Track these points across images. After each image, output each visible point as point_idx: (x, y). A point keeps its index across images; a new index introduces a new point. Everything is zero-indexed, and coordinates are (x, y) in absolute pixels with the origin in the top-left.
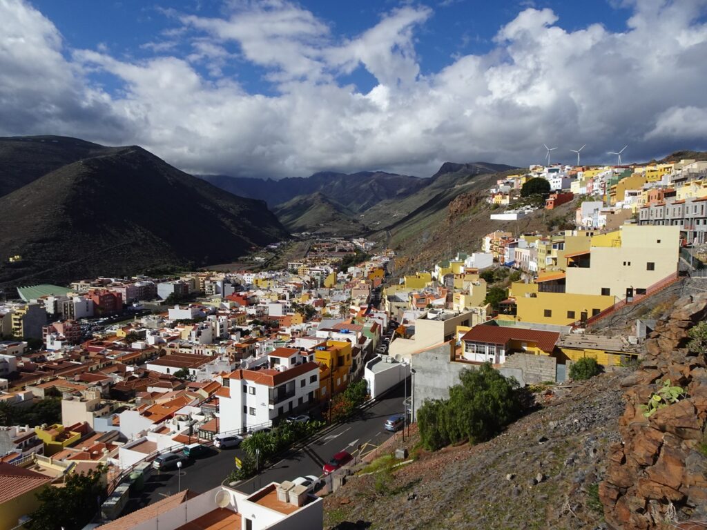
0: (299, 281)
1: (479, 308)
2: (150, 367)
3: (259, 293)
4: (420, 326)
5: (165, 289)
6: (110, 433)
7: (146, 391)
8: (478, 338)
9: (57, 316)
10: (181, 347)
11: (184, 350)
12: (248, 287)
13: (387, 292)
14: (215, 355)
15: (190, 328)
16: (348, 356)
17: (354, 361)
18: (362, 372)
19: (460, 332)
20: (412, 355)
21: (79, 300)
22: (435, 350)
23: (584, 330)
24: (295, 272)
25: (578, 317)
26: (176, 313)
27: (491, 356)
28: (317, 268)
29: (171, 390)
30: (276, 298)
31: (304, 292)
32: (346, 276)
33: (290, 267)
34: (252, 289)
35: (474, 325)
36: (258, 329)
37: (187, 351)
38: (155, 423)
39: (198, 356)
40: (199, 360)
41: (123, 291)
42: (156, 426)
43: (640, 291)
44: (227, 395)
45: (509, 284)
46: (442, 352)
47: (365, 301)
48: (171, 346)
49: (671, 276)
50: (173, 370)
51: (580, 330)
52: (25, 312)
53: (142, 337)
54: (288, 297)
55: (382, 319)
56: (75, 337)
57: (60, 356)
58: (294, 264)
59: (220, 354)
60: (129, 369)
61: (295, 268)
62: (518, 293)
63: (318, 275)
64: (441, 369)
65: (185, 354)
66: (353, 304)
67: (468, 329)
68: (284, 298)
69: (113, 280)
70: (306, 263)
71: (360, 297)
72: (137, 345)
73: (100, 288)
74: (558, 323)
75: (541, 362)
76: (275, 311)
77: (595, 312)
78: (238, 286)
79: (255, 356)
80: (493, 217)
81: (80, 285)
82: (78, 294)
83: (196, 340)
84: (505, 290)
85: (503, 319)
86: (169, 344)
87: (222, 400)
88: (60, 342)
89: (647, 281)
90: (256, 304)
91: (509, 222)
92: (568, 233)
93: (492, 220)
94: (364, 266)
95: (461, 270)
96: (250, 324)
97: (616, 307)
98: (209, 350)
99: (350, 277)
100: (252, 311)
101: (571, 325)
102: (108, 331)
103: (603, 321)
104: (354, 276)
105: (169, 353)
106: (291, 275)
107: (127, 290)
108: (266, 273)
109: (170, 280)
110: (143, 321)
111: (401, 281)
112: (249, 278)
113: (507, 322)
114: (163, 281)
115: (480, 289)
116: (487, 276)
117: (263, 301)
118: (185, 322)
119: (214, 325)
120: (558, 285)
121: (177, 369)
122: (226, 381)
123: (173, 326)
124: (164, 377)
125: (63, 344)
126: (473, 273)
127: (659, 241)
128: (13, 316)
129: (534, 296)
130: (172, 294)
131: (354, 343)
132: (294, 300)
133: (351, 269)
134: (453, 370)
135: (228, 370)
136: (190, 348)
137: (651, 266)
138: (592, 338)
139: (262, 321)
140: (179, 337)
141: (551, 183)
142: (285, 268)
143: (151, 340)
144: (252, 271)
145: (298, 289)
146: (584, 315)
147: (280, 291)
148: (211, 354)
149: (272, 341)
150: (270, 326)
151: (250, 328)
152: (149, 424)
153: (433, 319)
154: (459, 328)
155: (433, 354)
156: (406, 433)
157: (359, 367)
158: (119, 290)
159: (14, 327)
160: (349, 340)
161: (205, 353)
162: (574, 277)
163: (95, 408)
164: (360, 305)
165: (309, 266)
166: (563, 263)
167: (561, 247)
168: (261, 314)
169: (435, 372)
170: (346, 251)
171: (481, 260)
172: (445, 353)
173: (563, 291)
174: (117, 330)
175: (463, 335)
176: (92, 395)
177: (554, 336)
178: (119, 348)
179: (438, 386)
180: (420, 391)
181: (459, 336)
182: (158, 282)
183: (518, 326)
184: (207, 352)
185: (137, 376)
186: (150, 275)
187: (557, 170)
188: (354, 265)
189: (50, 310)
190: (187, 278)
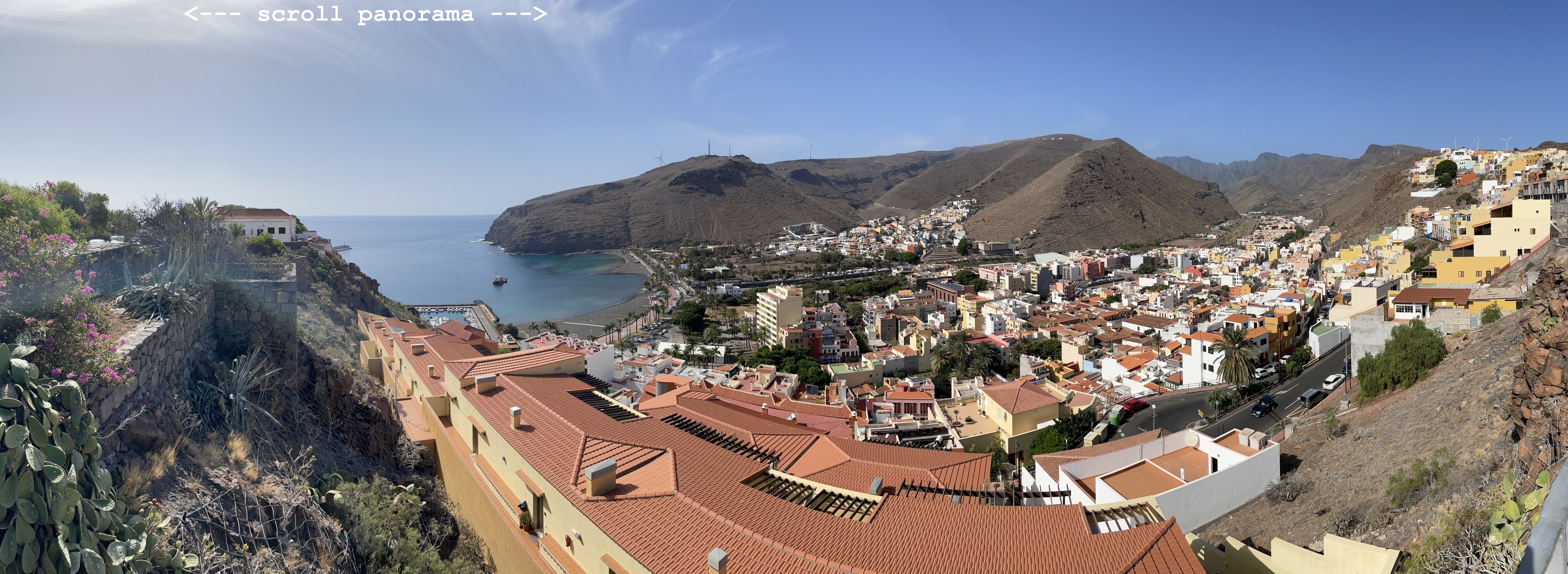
0: (1247, 257)
1: (1405, 274)
2: (1125, 324)
3: (1212, 266)
4: (1356, 293)
5: (1137, 261)
6: (1095, 374)
7: (1121, 343)
8: (1406, 301)
9: (1059, 276)
10: (1148, 310)
11: (1151, 313)
12: (1204, 261)
13: (1326, 264)
14: (1176, 320)
15: (1155, 294)
16: (1294, 321)
17: (1299, 326)
18: (1306, 335)
19: (1391, 296)
20: (1351, 318)
21: (1074, 266)
22: (1370, 312)
23: (1489, 285)
24: (1243, 248)
25: (1484, 275)
26: (1146, 281)
27: (1418, 314)
28: (1263, 244)
29: (1141, 345)
30: (1227, 271)
31: (1252, 265)
32: (1288, 250)
33: (1238, 244)
34: (1207, 262)
35: (1402, 288)
36: (1212, 297)
37: (1154, 313)
38: (1129, 371)
39: (1162, 318)
40: (1164, 322)
41: (1105, 260)
42: (1129, 373)
43: (1527, 251)
44: (1189, 353)
45: (1429, 252)
46: (1376, 313)
47: (1305, 273)
48: (1140, 309)
49: (1547, 238)
50: (1143, 329)
51: (1487, 285)
52: (1038, 272)
53: (1118, 299)
54: (1237, 270)
55: (1322, 288)
56: (1069, 295)
57: (1061, 309)
58: (1243, 241)
59: (1180, 318)
60: (1109, 324)
61: (1243, 244)
62: (1437, 259)
63: (1263, 250)
64: (1376, 329)
65: (1152, 316)
66: (1295, 276)
67: (1397, 292)
68: (1234, 271)
69: (1097, 251)
70: (1252, 239)
71: (1301, 268)
72: (1115, 305)
73: (1088, 257)
74: (1470, 282)
75: (1458, 314)
76: (1226, 281)
77: (1497, 269)
78: (1194, 260)
79: (1209, 321)
80: (1413, 194)
81: (1075, 255)
82: (1073, 260)
83: (1161, 305)
84: (1426, 258)
85: (1426, 283)
86: (1139, 307)
87: (1185, 356)
88: (1061, 298)
89: (1531, 243)
90: (1211, 276)
91: (1426, 199)
92: (1474, 206)
93: (1412, 198)
94: (1304, 242)
95: (1389, 242)
96: (1205, 293)
97: (1511, 265)
98: (1172, 314)
99: (1291, 252)
100: (1207, 282)
101: (1479, 282)
102: (1094, 292)
103: (1502, 277)
104: (1295, 251)
105: (1139, 314)
106: (1240, 251)
107: (1108, 259)
108: (1218, 249)
109: (1140, 253)
110: (1119, 286)
111: (1337, 253)
112: (1203, 253)
113: (1429, 284)
114: (1135, 254)
115: (1406, 259)
116: (1410, 246)
117: (1216, 273)
118: (1152, 289)
119: (1175, 293)
120: (1468, 250)
121: (1147, 328)
122: (1189, 341)
123: (1143, 291)
124: (1135, 334)
125: (1063, 299)
126: (1398, 244)
127: (1537, 212)
128: (1032, 275)
129: (1450, 260)
130: (1142, 265)
131: (1298, 310)
132: (1243, 273)
133: (1292, 245)
134: (1386, 328)
135: (1187, 331)
136: (1156, 311)
137: (1533, 231)
138: (1494, 290)
139: (1215, 291)
140: (1147, 301)
141: (1458, 164)
142: (1233, 244)
143: (1125, 302)
144: (1204, 247)
145: (1246, 263)
146: (1488, 272)
147: (1231, 265)
148: (1173, 317)
149: (1224, 309)
150: (1223, 294)
151: (1205, 297)
152: (1123, 371)
153: (1367, 286)
154: (1390, 292)
155: (1369, 316)
156: (1348, 386)
157: (1303, 331)
158: (1102, 260)
159: (1032, 283)
160: (1293, 307)
161: (1168, 316)
162: (1479, 242)
163: (1083, 350)
164: (1301, 276)
165: (1255, 242)
166: (1470, 232)
167: (1469, 219)
168: (1214, 284)
169: (1370, 331)
170: (1287, 228)
171: (1406, 233)
172: (1379, 314)
173: (1472, 255)
174: (1101, 292)
175: (1393, 298)
176: (1081, 341)
177: (1467, 291)
178: (1101, 307)
179: (1374, 343)
180: (1358, 349)
181: (1390, 299)
182: (1131, 254)
183: (1438, 286)
184: (1169, 315)
185: (1114, 330)
186: (1125, 248)
187: (1463, 153)
188: (1295, 241)
189: (1055, 273)
190: (1152, 253)
